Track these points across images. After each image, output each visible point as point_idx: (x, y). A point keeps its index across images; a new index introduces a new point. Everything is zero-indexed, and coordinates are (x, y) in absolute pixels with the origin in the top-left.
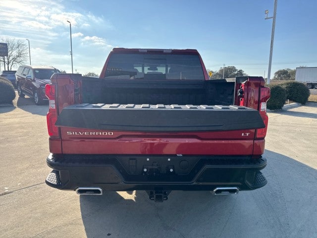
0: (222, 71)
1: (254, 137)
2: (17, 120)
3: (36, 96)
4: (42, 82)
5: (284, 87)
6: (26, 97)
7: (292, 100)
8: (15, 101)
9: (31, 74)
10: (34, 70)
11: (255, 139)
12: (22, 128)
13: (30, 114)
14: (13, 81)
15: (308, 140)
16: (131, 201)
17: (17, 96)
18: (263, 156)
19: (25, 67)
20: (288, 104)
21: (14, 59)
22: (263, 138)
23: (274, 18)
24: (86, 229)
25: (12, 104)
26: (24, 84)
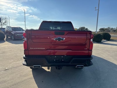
0: (80, 28)
1: (88, 50)
2: (7, 46)
3: (13, 37)
4: (15, 32)
5: (102, 34)
6: (9, 37)
7: (105, 39)
8: (5, 39)
9: (11, 29)
10: (12, 28)
11: (89, 50)
12: (9, 48)
13: (11, 44)
14: (4, 32)
15: (109, 52)
16: (49, 72)
17: (6, 37)
18: (92, 56)
19: (9, 27)
20: (103, 40)
21: (4, 24)
22: (92, 50)
23: (98, 10)
24: (35, 80)
25: (4, 40)
26: (8, 33)
